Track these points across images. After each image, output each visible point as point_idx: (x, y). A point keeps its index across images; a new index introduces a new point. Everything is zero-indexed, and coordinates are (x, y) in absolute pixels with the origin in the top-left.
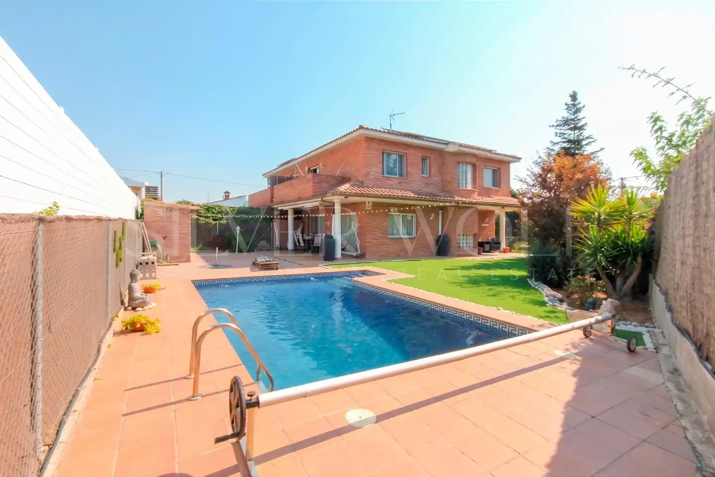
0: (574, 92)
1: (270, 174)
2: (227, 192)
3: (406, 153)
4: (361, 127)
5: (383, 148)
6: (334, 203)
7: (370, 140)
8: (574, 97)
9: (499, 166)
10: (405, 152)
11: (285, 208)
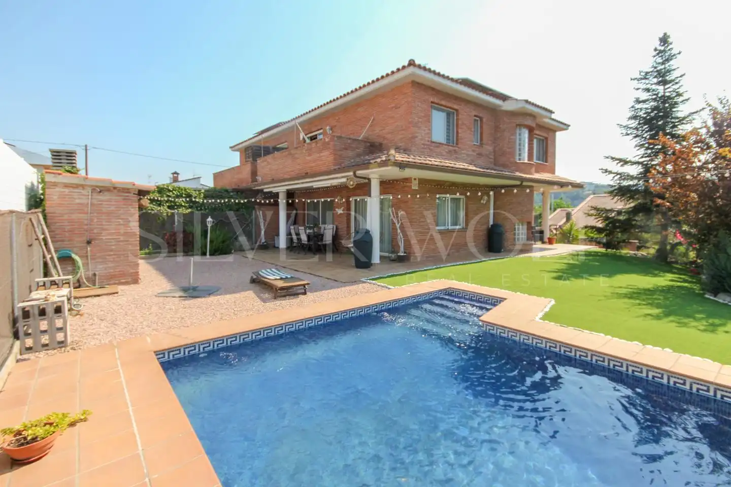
0: (665, 34)
1: (244, 144)
2: (175, 173)
3: (457, 110)
4: (412, 63)
5: (432, 100)
6: (369, 179)
7: (418, 85)
8: (664, 40)
9: (545, 135)
10: (456, 107)
11: (275, 190)
